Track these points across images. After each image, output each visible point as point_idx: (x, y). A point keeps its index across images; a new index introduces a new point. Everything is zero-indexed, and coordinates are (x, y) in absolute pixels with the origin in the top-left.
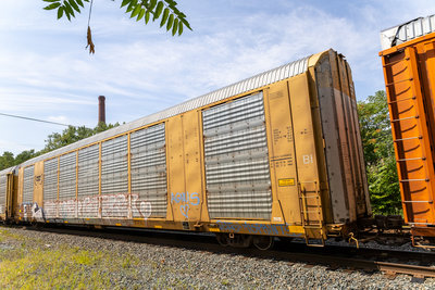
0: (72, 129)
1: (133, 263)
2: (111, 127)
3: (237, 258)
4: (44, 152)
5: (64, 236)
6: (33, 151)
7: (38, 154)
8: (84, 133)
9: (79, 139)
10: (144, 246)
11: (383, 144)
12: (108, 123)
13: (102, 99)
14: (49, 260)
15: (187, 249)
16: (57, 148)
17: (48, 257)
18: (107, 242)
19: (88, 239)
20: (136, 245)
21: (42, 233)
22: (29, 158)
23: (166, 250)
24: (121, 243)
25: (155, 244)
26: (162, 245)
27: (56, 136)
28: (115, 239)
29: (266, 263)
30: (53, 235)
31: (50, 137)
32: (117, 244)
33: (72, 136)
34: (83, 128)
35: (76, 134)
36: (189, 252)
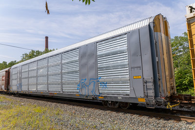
0: (33, 51)
1: (60, 113)
2: (51, 51)
3: (108, 112)
4: (20, 62)
5: (30, 100)
6: (15, 61)
7: (18, 63)
8: (39, 53)
9: (36, 56)
10: (66, 105)
11: (177, 61)
12: (49, 49)
13: (47, 38)
14: (23, 110)
15: (85, 107)
16: (26, 60)
17: (23, 109)
18: (49, 103)
19: (40, 101)
20: (62, 105)
21: (20, 98)
22: (14, 64)
23: (75, 107)
24: (55, 103)
25: (70, 105)
26: (74, 105)
27: (26, 55)
28: (53, 102)
29: (121, 114)
30: (25, 99)
31: (23, 55)
32: (54, 104)
33: (33, 54)
34: (38, 51)
35: (35, 54)
36: (86, 109)
